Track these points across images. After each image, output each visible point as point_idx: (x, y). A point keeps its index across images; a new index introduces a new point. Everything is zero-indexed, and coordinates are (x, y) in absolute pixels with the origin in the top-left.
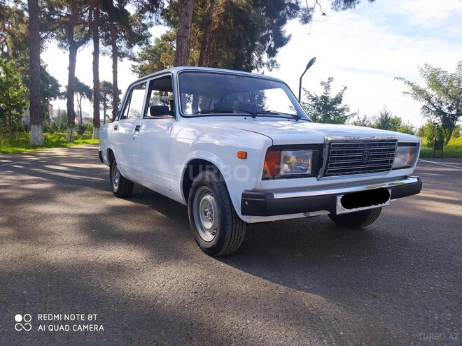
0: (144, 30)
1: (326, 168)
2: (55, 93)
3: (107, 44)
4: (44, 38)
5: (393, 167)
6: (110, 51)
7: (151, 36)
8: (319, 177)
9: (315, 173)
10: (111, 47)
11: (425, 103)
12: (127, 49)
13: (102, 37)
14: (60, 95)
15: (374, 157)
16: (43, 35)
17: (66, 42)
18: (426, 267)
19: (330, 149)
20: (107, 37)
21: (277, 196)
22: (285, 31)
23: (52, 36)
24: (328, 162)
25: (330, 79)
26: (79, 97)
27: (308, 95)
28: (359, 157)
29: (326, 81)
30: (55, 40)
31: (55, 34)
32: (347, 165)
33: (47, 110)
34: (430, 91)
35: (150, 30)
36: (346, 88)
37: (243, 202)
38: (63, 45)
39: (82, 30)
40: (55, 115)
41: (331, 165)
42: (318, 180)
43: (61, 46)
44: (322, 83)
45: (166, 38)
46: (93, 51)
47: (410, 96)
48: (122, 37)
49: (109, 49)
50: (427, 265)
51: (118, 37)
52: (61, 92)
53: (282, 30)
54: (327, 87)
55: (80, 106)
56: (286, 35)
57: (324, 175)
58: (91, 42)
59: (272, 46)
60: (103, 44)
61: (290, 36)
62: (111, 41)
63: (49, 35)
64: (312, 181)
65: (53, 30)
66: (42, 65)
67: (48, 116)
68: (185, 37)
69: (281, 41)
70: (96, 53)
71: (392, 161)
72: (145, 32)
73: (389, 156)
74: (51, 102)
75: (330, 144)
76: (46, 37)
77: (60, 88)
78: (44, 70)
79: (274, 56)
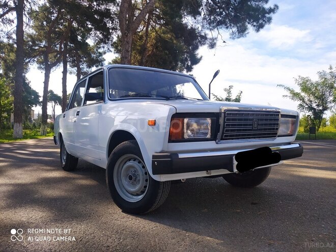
0: (100, 56)
1: (223, 133)
2: (36, 102)
3: (73, 66)
4: (28, 62)
5: (278, 134)
6: (75, 71)
7: (105, 60)
8: (217, 141)
9: (214, 138)
10: (76, 68)
11: (300, 102)
12: (88, 69)
13: (69, 62)
14: (39, 103)
15: (262, 125)
16: (27, 60)
17: (43, 65)
18: (313, 218)
19: (225, 117)
20: (73, 61)
21: (181, 156)
22: (198, 54)
23: (34, 61)
24: (224, 128)
25: (231, 87)
26: (54, 104)
27: (216, 98)
28: (250, 125)
29: (228, 88)
30: (36, 63)
31: (36, 59)
32: (240, 130)
33: (30, 114)
34: (303, 94)
35: (104, 56)
36: (242, 92)
37: (153, 162)
38: (41, 67)
39: (55, 57)
40: (36, 117)
41: (227, 131)
42: (217, 143)
43: (40, 68)
44: (225, 90)
45: (115, 62)
46: (62, 71)
47: (288, 98)
48: (84, 61)
49: (75, 70)
50: (314, 216)
51: (81, 61)
52: (40, 101)
53: (196, 53)
54: (229, 92)
55: (54, 111)
56: (199, 56)
57: (222, 139)
58: (62, 64)
59: (189, 64)
60: (71, 66)
61: (201, 57)
62: (76, 64)
63: (32, 60)
64: (212, 144)
65: (35, 57)
66: (27, 81)
67: (30, 118)
68: (126, 58)
69: (196, 61)
70: (65, 72)
71: (277, 129)
72: (100, 58)
73: (274, 124)
74: (33, 108)
75: (224, 113)
76: (29, 62)
77: (40, 98)
78: (28, 85)
79: (190, 71)
